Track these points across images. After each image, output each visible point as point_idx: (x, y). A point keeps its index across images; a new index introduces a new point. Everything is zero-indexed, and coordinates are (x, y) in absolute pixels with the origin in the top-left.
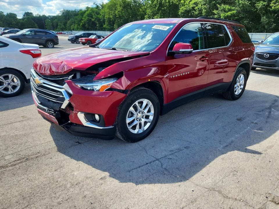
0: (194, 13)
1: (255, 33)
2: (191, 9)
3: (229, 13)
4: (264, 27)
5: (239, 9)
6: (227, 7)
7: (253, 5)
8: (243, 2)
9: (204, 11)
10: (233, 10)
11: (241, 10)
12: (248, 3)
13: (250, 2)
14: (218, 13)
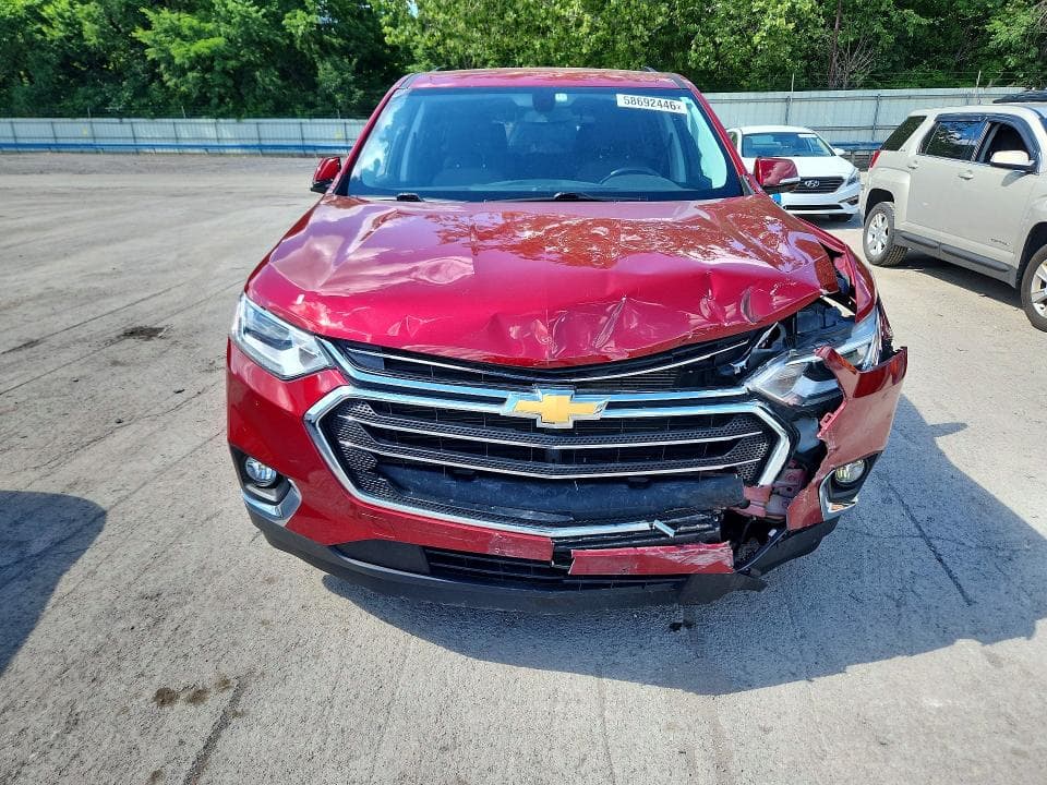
0: (43, 34)
1: (308, 120)
2: (23, 13)
3: (202, 46)
4: (329, 98)
5: (232, 31)
6: (187, 21)
7: (276, 20)
8: (240, 7)
9: (88, 27)
10: (211, 35)
11: (241, 36)
12: (257, 12)
13: (264, 10)
14: (155, 41)
